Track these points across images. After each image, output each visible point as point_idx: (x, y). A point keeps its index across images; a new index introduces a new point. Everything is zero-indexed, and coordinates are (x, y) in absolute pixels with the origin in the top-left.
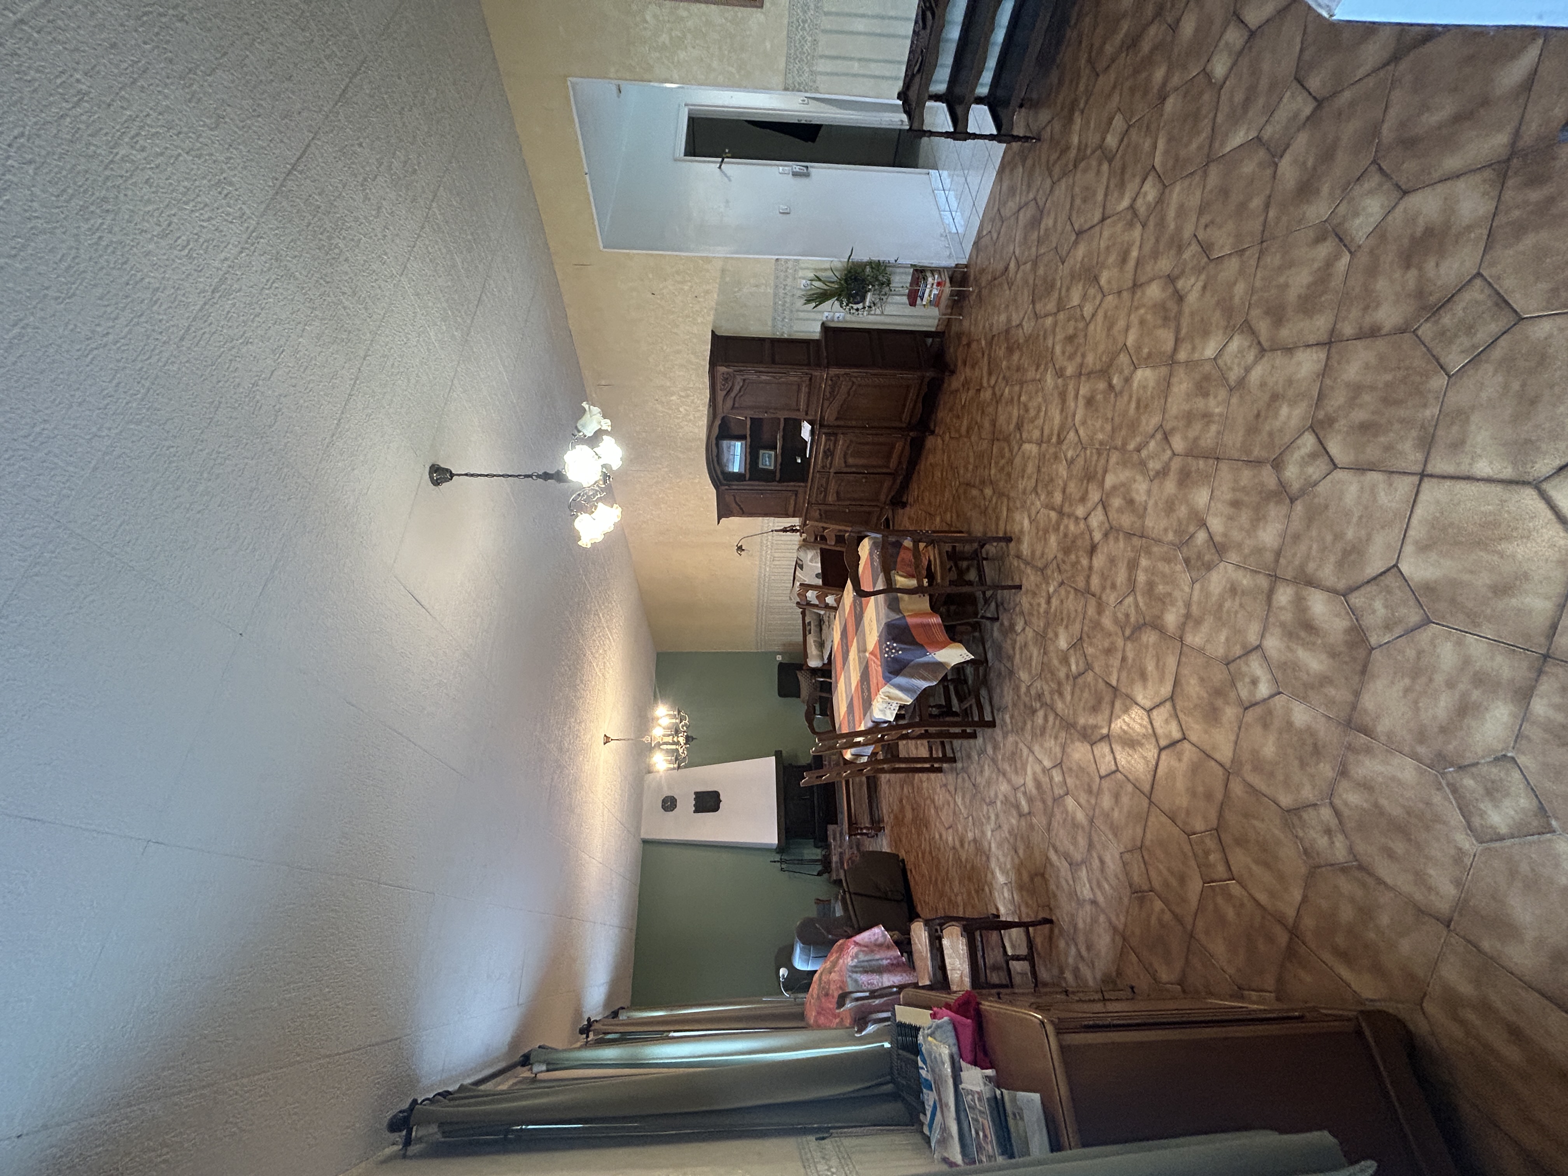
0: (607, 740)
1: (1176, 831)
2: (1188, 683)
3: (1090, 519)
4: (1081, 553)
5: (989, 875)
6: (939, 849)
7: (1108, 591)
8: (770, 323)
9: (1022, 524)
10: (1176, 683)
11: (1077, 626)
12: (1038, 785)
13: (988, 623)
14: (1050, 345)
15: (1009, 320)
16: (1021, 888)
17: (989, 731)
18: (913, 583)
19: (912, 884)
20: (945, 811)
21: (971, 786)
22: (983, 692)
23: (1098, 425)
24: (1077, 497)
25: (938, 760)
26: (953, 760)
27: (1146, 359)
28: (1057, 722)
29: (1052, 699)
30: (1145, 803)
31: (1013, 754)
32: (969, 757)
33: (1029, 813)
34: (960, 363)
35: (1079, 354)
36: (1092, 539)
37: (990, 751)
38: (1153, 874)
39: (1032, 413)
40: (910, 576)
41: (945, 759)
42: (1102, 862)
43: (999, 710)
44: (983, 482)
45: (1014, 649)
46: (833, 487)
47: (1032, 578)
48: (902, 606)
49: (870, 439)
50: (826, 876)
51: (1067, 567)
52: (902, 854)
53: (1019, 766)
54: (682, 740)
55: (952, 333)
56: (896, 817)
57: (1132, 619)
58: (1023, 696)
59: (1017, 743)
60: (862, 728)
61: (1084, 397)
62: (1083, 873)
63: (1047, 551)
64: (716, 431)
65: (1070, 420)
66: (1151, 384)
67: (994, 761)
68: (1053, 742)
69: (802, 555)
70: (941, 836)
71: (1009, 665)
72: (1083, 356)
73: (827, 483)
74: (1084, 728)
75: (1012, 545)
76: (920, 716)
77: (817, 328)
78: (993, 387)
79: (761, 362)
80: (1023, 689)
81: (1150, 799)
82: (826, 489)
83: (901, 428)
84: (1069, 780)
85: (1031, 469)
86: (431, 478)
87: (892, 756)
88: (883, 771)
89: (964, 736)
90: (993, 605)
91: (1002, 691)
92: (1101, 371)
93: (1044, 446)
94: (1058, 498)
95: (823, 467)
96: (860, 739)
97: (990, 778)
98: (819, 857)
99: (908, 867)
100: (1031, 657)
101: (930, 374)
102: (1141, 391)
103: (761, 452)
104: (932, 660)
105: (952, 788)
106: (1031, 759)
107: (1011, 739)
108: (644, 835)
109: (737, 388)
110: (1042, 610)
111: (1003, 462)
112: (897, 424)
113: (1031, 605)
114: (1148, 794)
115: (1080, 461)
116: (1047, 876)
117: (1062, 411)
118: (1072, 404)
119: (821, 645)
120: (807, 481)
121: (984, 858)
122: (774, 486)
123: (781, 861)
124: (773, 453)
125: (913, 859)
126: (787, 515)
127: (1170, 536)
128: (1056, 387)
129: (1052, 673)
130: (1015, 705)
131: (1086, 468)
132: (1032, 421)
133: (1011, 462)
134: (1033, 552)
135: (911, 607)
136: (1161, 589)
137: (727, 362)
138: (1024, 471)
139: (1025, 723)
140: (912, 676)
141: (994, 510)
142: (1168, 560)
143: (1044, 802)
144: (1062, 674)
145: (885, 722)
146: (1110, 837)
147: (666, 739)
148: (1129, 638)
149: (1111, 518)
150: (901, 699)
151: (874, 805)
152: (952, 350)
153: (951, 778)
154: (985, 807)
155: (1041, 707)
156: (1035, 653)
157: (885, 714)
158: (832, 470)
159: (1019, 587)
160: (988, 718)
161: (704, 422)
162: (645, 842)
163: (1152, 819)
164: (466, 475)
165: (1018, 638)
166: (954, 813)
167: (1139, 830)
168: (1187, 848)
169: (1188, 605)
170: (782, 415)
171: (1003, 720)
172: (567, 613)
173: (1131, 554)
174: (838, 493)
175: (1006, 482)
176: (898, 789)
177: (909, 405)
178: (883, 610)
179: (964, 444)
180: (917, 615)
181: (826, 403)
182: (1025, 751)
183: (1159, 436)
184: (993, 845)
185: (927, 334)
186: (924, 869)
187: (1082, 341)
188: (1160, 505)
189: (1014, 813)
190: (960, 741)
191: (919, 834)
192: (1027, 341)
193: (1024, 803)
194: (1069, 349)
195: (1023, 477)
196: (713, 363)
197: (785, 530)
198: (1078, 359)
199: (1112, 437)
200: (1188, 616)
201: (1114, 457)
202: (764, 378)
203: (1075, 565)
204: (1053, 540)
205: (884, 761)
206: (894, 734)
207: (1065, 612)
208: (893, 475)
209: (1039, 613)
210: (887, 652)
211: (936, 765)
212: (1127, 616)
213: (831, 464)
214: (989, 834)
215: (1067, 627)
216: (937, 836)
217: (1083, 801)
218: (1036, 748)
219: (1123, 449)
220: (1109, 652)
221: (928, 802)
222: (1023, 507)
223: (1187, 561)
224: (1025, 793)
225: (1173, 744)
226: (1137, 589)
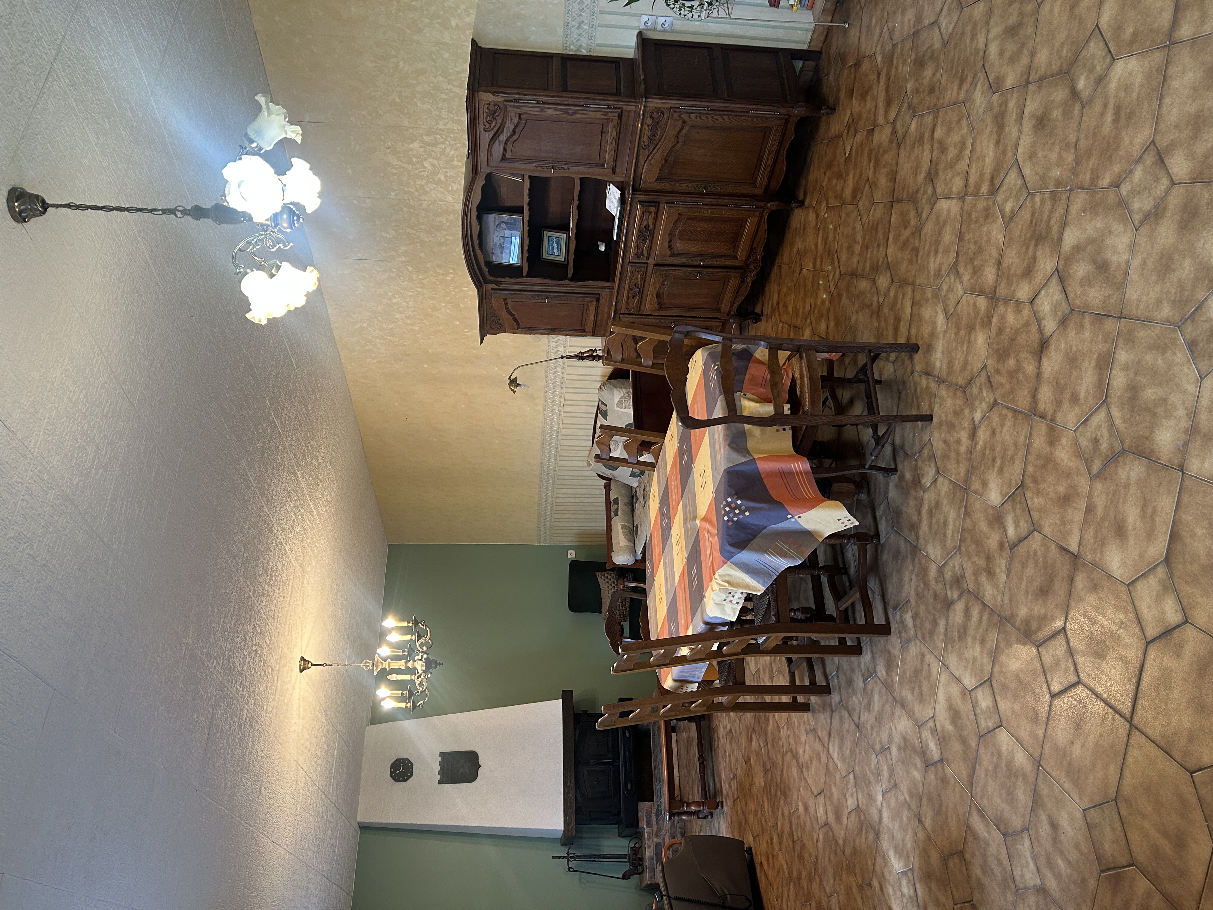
0: (305, 665)
1: (1171, 768)
2: (1193, 535)
3: (1038, 301)
4: (1023, 355)
5: (879, 861)
6: (803, 829)
7: (1066, 405)
8: (560, 31)
9: (934, 322)
10: (1174, 537)
11: (1018, 467)
12: (955, 716)
13: (880, 476)
14: (981, 45)
15: (919, 18)
16: (928, 876)
17: (880, 640)
18: (768, 409)
19: (762, 883)
20: (813, 771)
21: (853, 726)
22: (873, 585)
23: (1054, 156)
24: (1019, 272)
25: (803, 690)
26: (826, 690)
27: (1131, 44)
28: (985, 618)
29: (977, 583)
30: (1122, 727)
31: (917, 672)
32: (850, 682)
33: (941, 760)
34: (843, 94)
35: (1026, 52)
36: (1041, 331)
37: (881, 671)
38: (1135, 837)
39: (952, 152)
40: (764, 400)
41: (814, 689)
42: (1054, 826)
43: (895, 608)
44: (876, 269)
45: (919, 512)
46: (651, 288)
47: (949, 402)
48: (751, 444)
49: (707, 213)
50: (635, 879)
51: (1002, 379)
52: (749, 841)
53: (925, 689)
54: (420, 666)
55: (833, 50)
56: (740, 784)
57: (1104, 446)
58: (933, 583)
59: (923, 655)
60: (690, 632)
61: (1032, 116)
62: (1024, 848)
63: (970, 358)
64: (477, 198)
65: (1010, 154)
66: (1139, 79)
67: (888, 686)
68: (978, 649)
69: (606, 395)
70: (806, 809)
71: (912, 538)
72: (1033, 54)
73: (644, 279)
74: (1027, 622)
75: (918, 357)
76: (778, 616)
77: (632, 41)
78: (894, 123)
79: (546, 89)
80: (933, 571)
81: (1130, 720)
82: (641, 292)
83: (754, 197)
84: (1003, 705)
85: (948, 237)
86: (11, 209)
87: (736, 683)
88: (721, 707)
89: (843, 649)
90: (888, 449)
91: (901, 580)
92: (1060, 72)
93: (968, 199)
94: (989, 274)
95: (638, 255)
96: (684, 651)
97: (882, 711)
98: (625, 851)
99: (758, 859)
100: (945, 523)
101: (798, 111)
102: (1122, 95)
103: (547, 234)
104: (795, 527)
105: (823, 734)
106: (944, 678)
107: (914, 650)
108: (363, 817)
109: (509, 128)
110: (963, 449)
111: (907, 232)
112: (748, 190)
113: (945, 442)
114: (1127, 712)
115: (1026, 215)
116: (968, 856)
117: (998, 142)
118: (1014, 132)
119: (633, 532)
120: (614, 281)
121: (871, 836)
122: (566, 286)
123: (568, 857)
124: (564, 236)
125: (764, 847)
126: (583, 332)
127: (1166, 311)
128: (990, 108)
129: (978, 543)
130: (920, 596)
131: (1033, 224)
132: (952, 165)
133: (918, 231)
134: (950, 364)
135: (764, 447)
136: (1150, 393)
137: (494, 86)
138: (937, 242)
139: (935, 623)
140: (764, 550)
141: (893, 307)
142: (1161, 347)
143: (963, 741)
144: (993, 542)
145: (724, 624)
146: (1067, 785)
147: (396, 665)
148: (1098, 475)
149: (1071, 295)
150: (747, 586)
151: (709, 772)
152: (831, 77)
153: (823, 718)
154: (873, 757)
155: (960, 595)
156: (952, 515)
157: (723, 611)
158: (651, 261)
159: (929, 418)
160: (879, 619)
161: (459, 185)
162: (364, 828)
163: (1134, 752)
164: (68, 206)
165: (926, 496)
166: (827, 771)
167: (1113, 771)
168: (1188, 792)
169: (1193, 414)
170: (577, 172)
171: (902, 622)
172: (244, 463)
173: (1102, 347)
174: (659, 296)
175: (911, 262)
176: (744, 741)
177: (768, 160)
178: (722, 450)
179: (848, 215)
180: (772, 457)
181: (644, 154)
182: (935, 667)
183: (1149, 159)
184: (885, 815)
185: (795, 54)
186: (782, 861)
187: (1030, 30)
188: (1150, 264)
189: (919, 763)
190: (836, 659)
191: (774, 807)
192: (945, 44)
193: (932, 745)
194: (1011, 47)
195: (936, 252)
196: (474, 87)
197: (580, 357)
198: (1025, 60)
199: (1075, 172)
200: (1193, 431)
201: (1079, 200)
202: (550, 112)
203: (1013, 374)
204: (980, 339)
205: (721, 691)
206: (738, 643)
207: (999, 448)
208: (742, 269)
209: (958, 454)
210: (727, 514)
211: (801, 699)
212: (1096, 442)
213: (650, 249)
214: (879, 798)
215: (1001, 470)
216: (801, 808)
217: (1024, 734)
218: (953, 661)
219: (1093, 187)
220: (1066, 500)
221: (788, 757)
222: (935, 296)
223: (1192, 345)
224: (934, 731)
225: (1167, 633)
226: (1113, 400)
